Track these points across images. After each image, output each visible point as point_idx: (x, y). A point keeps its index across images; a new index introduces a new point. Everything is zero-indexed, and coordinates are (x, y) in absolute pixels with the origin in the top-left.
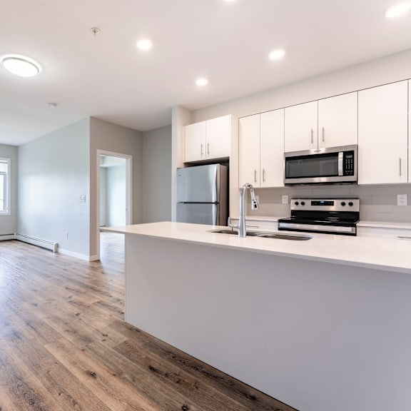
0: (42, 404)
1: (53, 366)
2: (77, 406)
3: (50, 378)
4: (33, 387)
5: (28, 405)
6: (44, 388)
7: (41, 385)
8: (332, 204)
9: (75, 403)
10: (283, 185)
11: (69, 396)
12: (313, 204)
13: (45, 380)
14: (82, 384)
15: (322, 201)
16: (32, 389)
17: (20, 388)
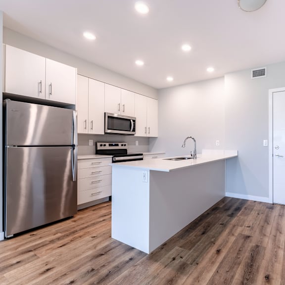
0: (249, 261)
1: (221, 272)
2: (241, 249)
3: (231, 268)
4: (243, 272)
5: (254, 267)
6: (240, 266)
7: (239, 269)
8: (117, 145)
9: (239, 250)
10: (103, 133)
11: (238, 254)
12: (110, 145)
13: (234, 269)
14: (228, 252)
15: (114, 143)
16: (245, 271)
17: (248, 277)
